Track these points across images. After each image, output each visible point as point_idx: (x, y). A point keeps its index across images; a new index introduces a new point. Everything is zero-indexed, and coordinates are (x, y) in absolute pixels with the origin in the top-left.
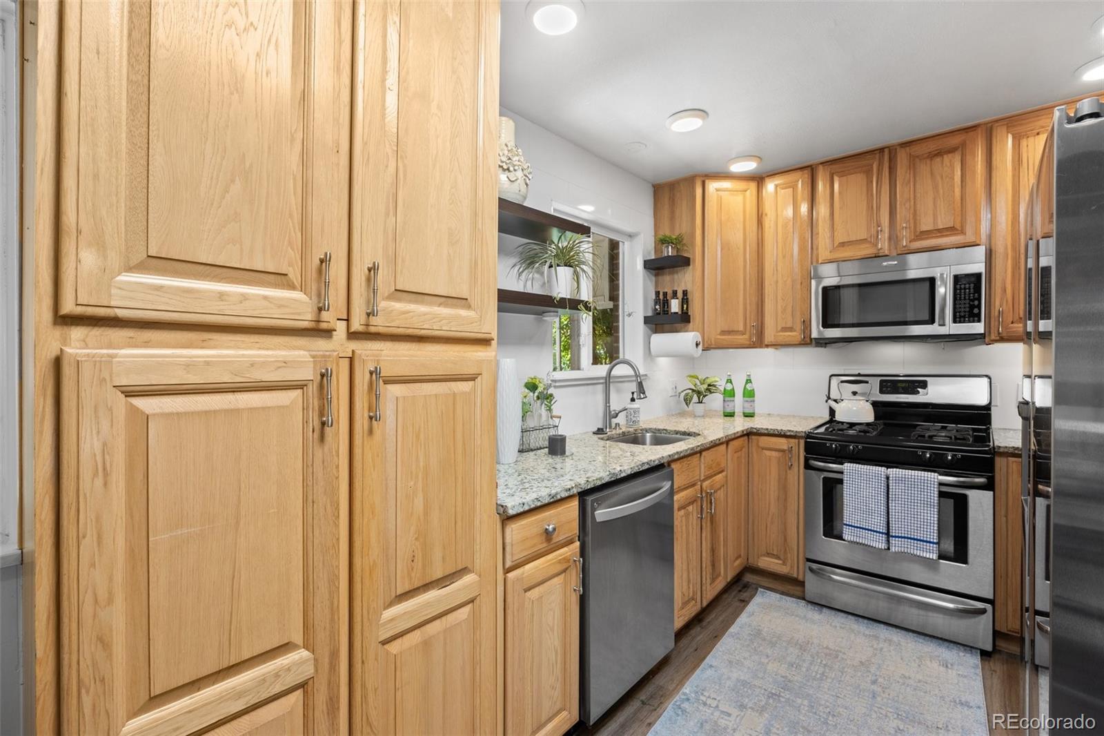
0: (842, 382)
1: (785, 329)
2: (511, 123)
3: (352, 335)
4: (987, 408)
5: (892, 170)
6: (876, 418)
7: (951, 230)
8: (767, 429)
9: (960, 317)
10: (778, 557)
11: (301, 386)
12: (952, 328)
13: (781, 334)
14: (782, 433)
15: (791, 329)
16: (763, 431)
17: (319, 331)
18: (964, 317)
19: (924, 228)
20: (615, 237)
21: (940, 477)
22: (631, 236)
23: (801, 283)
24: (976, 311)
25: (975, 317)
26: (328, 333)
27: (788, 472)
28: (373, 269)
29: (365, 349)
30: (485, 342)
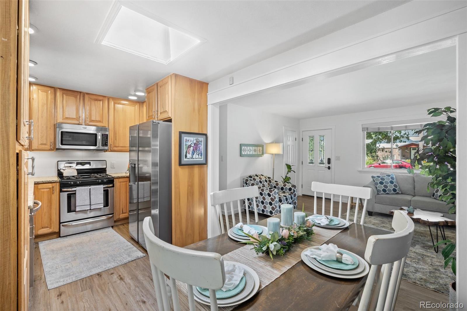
0: (66, 163)
1: (42, 144)
4: (105, 168)
5: (84, 100)
6: (78, 174)
7: (100, 121)
8: (43, 181)
9: (103, 145)
10: (47, 227)
12: (101, 148)
13: (40, 146)
14: (50, 182)
15: (45, 144)
16: (40, 182)
18: (104, 145)
19: (93, 119)
21: (104, 186)
23: (50, 128)
24: (107, 144)
25: (106, 145)
27: (52, 195)
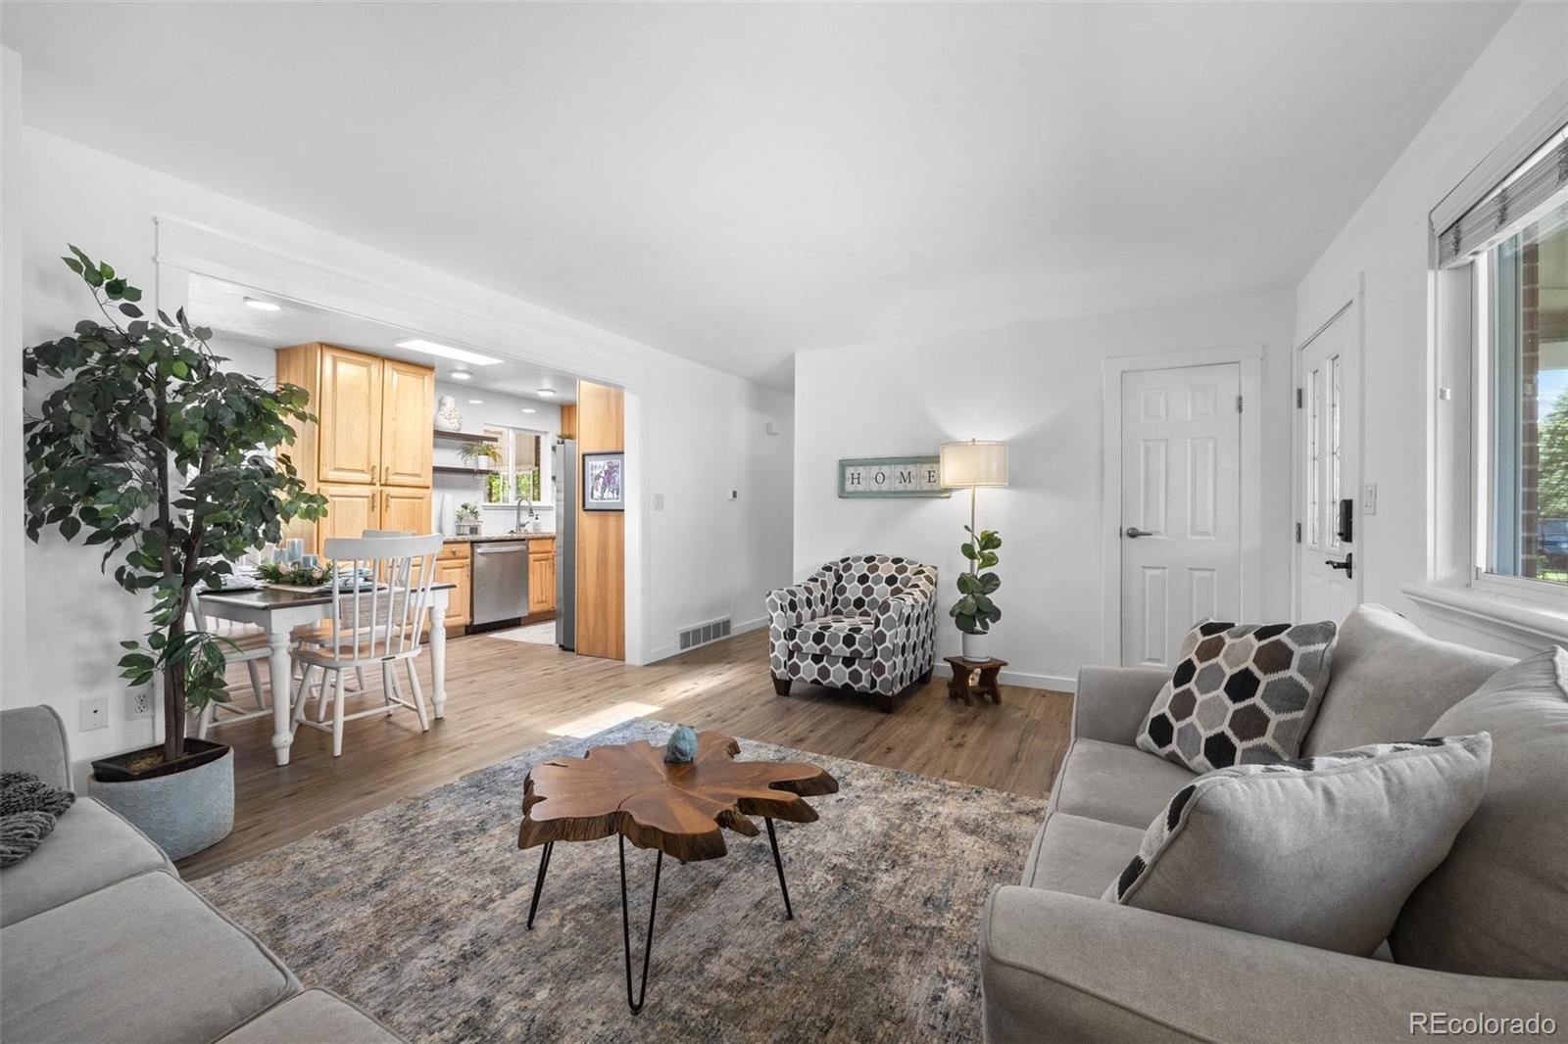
2: (453, 399)
3: (381, 485)
11: (367, 497)
17: (372, 484)
20: (538, 434)
22: (546, 433)
26: (374, 484)
28: (387, 468)
29: (386, 489)
30: (428, 488)
